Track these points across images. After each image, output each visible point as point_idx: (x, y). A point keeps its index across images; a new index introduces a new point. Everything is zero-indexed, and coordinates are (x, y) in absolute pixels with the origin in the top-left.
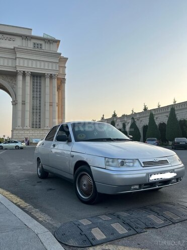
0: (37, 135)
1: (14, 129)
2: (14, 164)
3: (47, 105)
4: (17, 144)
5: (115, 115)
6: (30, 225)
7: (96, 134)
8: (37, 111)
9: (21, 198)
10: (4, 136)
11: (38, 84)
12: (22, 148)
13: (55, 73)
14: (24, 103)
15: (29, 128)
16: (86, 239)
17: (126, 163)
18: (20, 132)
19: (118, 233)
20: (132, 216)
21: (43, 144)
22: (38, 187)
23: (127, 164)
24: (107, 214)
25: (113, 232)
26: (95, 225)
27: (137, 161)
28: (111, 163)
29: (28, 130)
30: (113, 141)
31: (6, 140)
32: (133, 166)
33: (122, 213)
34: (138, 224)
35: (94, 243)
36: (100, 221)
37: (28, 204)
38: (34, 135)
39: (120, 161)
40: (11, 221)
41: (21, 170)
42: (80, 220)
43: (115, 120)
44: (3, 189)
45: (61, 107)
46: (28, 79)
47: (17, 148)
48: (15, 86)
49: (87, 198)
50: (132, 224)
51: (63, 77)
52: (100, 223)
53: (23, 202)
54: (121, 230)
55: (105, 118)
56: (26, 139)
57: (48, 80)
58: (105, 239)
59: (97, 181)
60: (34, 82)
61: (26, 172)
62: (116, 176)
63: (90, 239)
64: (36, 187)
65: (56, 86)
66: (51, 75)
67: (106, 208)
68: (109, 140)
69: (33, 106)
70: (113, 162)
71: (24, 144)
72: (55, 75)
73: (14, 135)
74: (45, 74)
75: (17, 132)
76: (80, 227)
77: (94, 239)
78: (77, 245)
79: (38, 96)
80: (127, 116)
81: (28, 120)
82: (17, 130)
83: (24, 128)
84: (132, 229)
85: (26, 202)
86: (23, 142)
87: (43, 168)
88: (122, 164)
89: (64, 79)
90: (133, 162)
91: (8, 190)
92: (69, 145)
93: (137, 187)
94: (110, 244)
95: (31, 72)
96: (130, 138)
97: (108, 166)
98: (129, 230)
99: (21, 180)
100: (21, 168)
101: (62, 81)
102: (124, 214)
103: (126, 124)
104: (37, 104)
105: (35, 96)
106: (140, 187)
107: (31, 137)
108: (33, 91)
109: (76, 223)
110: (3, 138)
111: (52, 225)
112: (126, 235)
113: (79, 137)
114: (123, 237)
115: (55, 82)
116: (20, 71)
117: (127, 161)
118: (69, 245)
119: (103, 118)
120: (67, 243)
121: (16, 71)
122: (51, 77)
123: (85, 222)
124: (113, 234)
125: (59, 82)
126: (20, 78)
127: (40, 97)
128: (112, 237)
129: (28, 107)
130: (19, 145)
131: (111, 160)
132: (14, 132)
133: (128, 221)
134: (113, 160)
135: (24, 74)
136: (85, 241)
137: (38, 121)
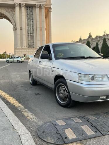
0: (31, 52)
1: (16, 48)
2: (15, 73)
3: (38, 29)
4: (18, 59)
5: (90, 37)
6: (16, 127)
7: (72, 52)
8: (31, 34)
9: (17, 100)
10: (10, 53)
11: (31, 13)
12: (22, 62)
13: (44, 4)
14: (21, 29)
15: (26, 47)
16: (60, 137)
17: (96, 77)
18: (20, 50)
19: (87, 134)
20: (99, 120)
21: (32, 61)
22: (29, 92)
23: (97, 79)
24: (79, 116)
25: (83, 133)
26: (68, 126)
27: (106, 76)
28: (83, 78)
29: (25, 49)
30: (86, 59)
31: (11, 56)
32: (102, 81)
33: (91, 116)
34: (103, 127)
35: (66, 141)
36: (73, 123)
37: (21, 105)
38: (30, 52)
39: (91, 76)
40: (3, 122)
41: (20, 78)
42: (57, 120)
43: (90, 40)
44: (6, 92)
45: (49, 31)
46: (23, 9)
47: (18, 62)
48: (14, 16)
49: (64, 103)
50: (98, 127)
51: (49, 7)
52: (72, 124)
53: (18, 103)
54: (89, 131)
55: (82, 39)
56: (25, 55)
57: (38, 10)
58: (76, 139)
59: (71, 91)
60: (27, 12)
61: (23, 80)
62: (87, 89)
63: (64, 137)
64: (28, 91)
65: (44, 14)
66: (40, 5)
67: (79, 111)
68: (83, 58)
69: (28, 31)
70: (85, 77)
71: (23, 60)
72: (43, 5)
73: (16, 52)
74: (35, 5)
75: (18, 50)
76: (56, 126)
77: (67, 138)
78: (53, 142)
79: (31, 23)
80: (100, 37)
81: (25, 42)
82: (18, 49)
83: (23, 47)
84: (98, 131)
85: (20, 103)
86: (22, 57)
87: (33, 78)
88: (93, 79)
89: (50, 8)
90: (103, 78)
91: (8, 94)
92: (50, 62)
93: (105, 97)
94: (79, 143)
95: (25, 4)
96: (102, 56)
97: (81, 80)
98: (96, 132)
99: (18, 86)
100: (19, 77)
101: (48, 10)
102: (92, 118)
103: (99, 43)
104: (30, 29)
105: (29, 23)
106: (107, 97)
107: (28, 54)
108: (28, 19)
109: (54, 123)
110: (9, 55)
111: (36, 123)
112: (93, 136)
113: (58, 56)
114: (90, 138)
115: (43, 11)
116: (17, 4)
117: (97, 76)
118: (47, 141)
119: (80, 39)
120: (45, 140)
121: (14, 3)
122: (40, 7)
123: (61, 123)
124: (82, 135)
125: (47, 11)
126: (17, 9)
127: (33, 24)
128: (81, 137)
129: (24, 32)
130: (20, 59)
131: (83, 76)
132: (16, 51)
133: (95, 124)
134: (85, 75)
135: (20, 6)
136: (60, 139)
137: (32, 42)
